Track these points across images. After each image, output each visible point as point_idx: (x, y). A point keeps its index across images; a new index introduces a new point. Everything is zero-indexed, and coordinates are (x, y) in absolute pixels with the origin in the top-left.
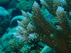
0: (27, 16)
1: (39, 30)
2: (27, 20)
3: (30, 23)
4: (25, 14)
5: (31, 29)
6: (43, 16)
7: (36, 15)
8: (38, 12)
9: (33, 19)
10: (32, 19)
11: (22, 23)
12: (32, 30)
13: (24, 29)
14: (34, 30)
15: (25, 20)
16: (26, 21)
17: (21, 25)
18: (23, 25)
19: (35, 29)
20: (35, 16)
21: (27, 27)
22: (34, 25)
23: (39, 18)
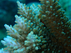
0: (29, 13)
1: (53, 47)
2: (26, 25)
3: (32, 32)
4: (24, 10)
5: (34, 45)
6: (62, 16)
7: (47, 14)
8: (51, 7)
9: (41, 21)
10: (39, 20)
11: (16, 31)
12: (37, 48)
13: (19, 44)
14: (43, 47)
15: (21, 25)
16: (24, 28)
17: (13, 34)
18: (19, 36)
19: (43, 44)
20: (45, 16)
21: (26, 41)
22: (42, 37)
23: (54, 20)
